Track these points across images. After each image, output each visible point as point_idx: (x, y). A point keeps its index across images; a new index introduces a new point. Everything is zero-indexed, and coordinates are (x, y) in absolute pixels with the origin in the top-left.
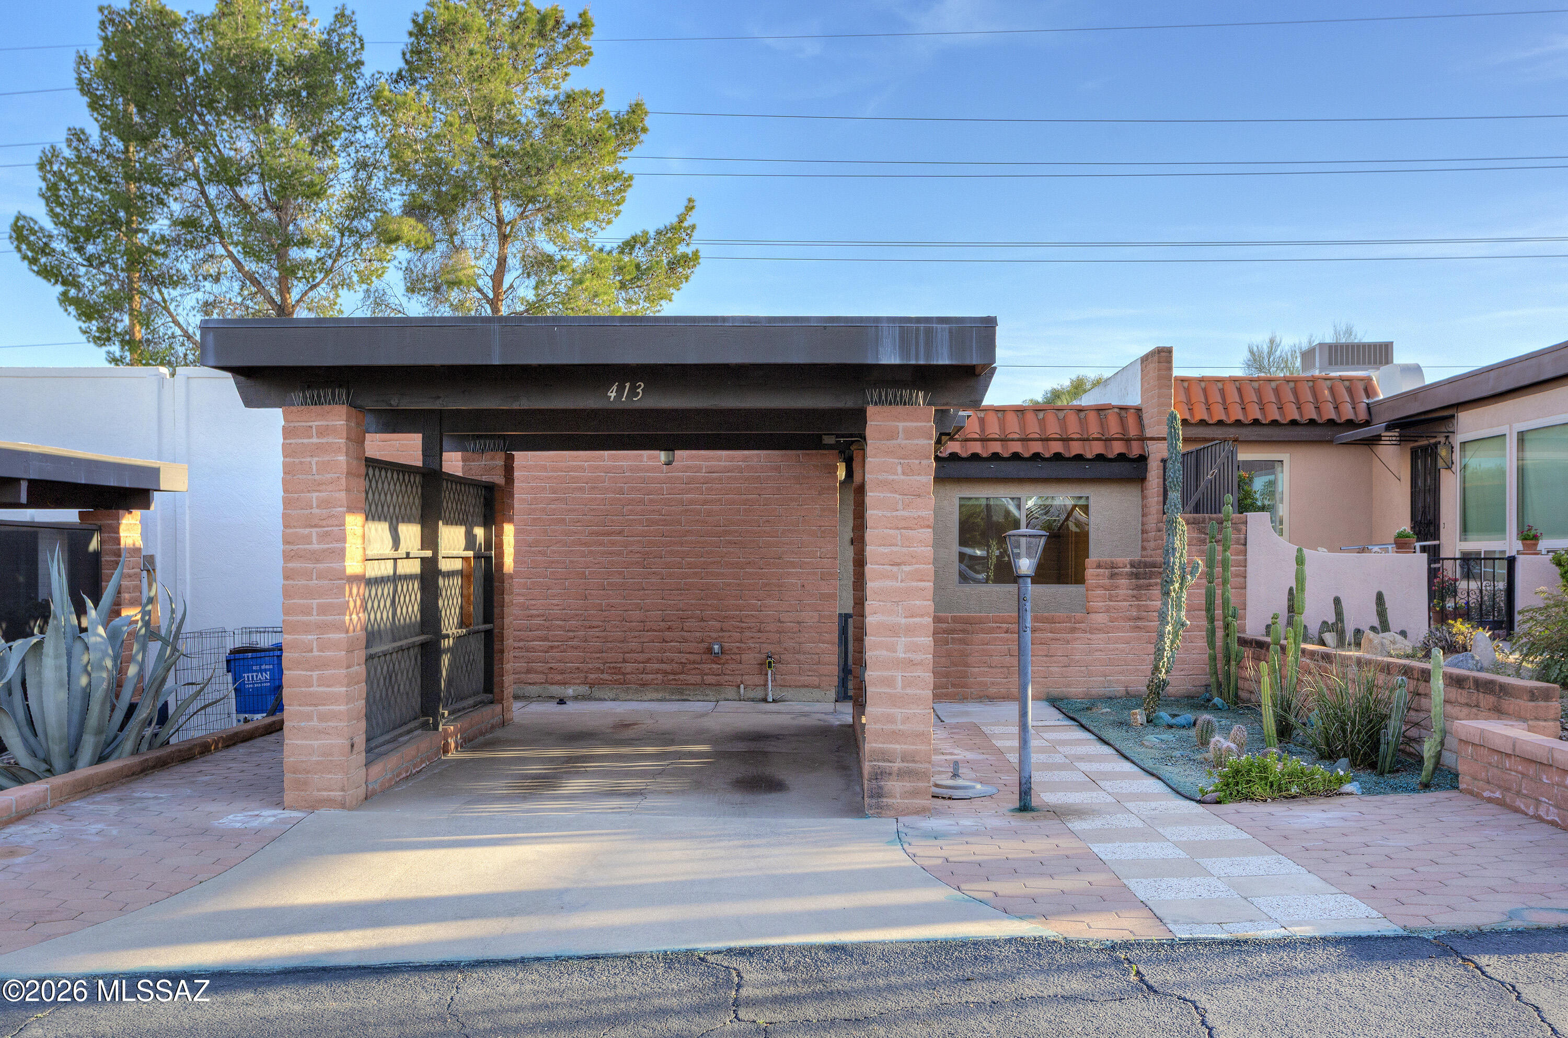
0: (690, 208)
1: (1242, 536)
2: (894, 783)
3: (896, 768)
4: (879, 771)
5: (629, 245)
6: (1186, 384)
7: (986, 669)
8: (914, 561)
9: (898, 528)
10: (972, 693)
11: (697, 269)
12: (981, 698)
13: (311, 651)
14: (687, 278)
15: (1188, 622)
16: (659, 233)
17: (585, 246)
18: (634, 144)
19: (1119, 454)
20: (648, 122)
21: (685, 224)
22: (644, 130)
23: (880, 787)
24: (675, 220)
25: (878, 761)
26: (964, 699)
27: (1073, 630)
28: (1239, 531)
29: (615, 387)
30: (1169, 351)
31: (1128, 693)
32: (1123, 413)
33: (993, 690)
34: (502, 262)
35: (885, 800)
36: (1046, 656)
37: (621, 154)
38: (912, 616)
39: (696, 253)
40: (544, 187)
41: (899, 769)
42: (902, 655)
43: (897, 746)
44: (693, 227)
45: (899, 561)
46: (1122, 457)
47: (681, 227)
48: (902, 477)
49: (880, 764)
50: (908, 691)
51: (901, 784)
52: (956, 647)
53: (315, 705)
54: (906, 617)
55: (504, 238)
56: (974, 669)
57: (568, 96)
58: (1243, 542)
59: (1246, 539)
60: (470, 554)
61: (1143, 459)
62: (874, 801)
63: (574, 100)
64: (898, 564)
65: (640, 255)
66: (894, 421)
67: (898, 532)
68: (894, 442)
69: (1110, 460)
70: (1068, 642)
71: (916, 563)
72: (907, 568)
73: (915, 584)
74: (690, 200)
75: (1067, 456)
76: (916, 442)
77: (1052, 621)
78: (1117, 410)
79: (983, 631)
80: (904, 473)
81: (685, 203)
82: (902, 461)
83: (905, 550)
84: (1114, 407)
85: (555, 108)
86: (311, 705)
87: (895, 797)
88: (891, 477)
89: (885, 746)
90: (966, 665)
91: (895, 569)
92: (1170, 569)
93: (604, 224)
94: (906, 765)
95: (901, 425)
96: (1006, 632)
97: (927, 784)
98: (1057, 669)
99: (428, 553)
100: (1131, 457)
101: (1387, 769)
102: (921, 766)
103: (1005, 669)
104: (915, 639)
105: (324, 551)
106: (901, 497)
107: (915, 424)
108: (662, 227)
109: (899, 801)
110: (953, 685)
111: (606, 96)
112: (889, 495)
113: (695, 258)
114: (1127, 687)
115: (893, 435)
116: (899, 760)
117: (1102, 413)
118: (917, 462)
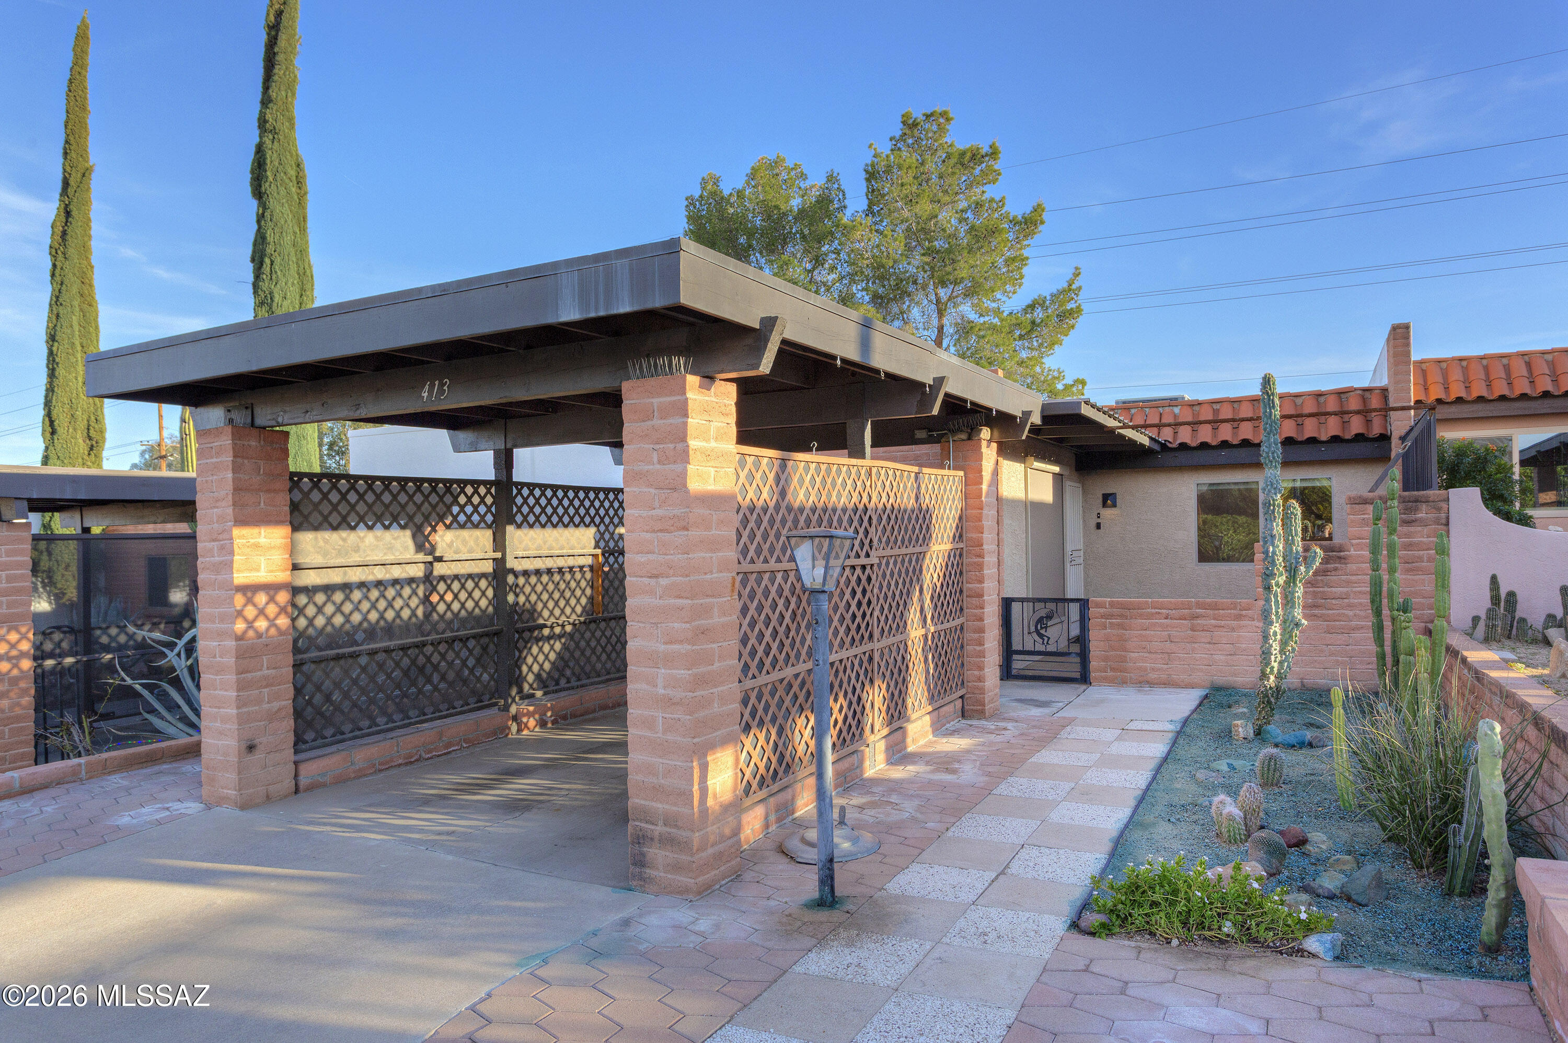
0: (1077, 274)
1: (1443, 515)
2: (657, 851)
3: (657, 833)
4: (641, 834)
5: (1032, 307)
6: (1464, 363)
7: (1146, 655)
8: (671, 572)
9: (654, 531)
10: (1131, 678)
11: (1080, 319)
12: (1140, 683)
13: (215, 657)
14: (1073, 327)
15: (1306, 623)
16: (1052, 295)
17: (998, 312)
18: (1034, 233)
19: (1357, 435)
20: (1045, 216)
21: (1074, 287)
22: (1042, 222)
23: (643, 855)
24: (1065, 285)
25: (641, 821)
26: (1124, 683)
27: (1239, 617)
28: (1439, 509)
29: (427, 387)
30: (1407, 327)
31: (1303, 685)
32: (1367, 394)
33: (1153, 676)
34: (941, 329)
35: (648, 871)
36: (1209, 643)
37: (1025, 243)
38: (671, 643)
39: (1079, 307)
40: (956, 272)
41: (660, 835)
42: (662, 691)
43: (660, 806)
44: (1080, 288)
45: (655, 572)
46: (1359, 438)
47: (1070, 290)
48: (658, 467)
49: (643, 825)
50: (670, 737)
51: (663, 853)
52: (1115, 632)
53: (219, 708)
54: (665, 643)
55: (940, 314)
56: (1132, 654)
57: (977, 204)
58: (1444, 521)
59: (1448, 518)
60: (599, 551)
61: (1385, 438)
62: (637, 870)
63: (981, 206)
64: (656, 576)
65: (1039, 314)
66: (649, 397)
67: (654, 535)
68: (650, 423)
69: (1348, 441)
70: (1233, 630)
71: (674, 575)
72: (663, 582)
73: (672, 601)
74: (1076, 268)
75: (1300, 439)
76: (671, 421)
77: (1215, 607)
78: (1360, 392)
79: (1141, 616)
80: (659, 462)
81: (1073, 271)
82: (657, 447)
83: (661, 558)
84: (1356, 389)
85: (969, 214)
86: (216, 707)
87: (658, 869)
88: (646, 468)
89: (647, 803)
90: (1125, 650)
91: (653, 582)
92: (1269, 559)
93: (1010, 295)
94: (668, 830)
95: (656, 401)
96: (1166, 618)
97: (689, 858)
98: (1222, 657)
99: (499, 555)
100: (1371, 436)
101: (1457, 891)
102: (684, 834)
103: (1166, 655)
104: (674, 671)
105: (221, 563)
106: (656, 491)
107: (668, 399)
108: (1055, 292)
109: (662, 874)
110: (1113, 669)
111: (1006, 201)
112: (645, 490)
113: (1078, 311)
114: (1302, 679)
115: (649, 416)
116: (661, 823)
117: (1342, 395)
118: (671, 446)
